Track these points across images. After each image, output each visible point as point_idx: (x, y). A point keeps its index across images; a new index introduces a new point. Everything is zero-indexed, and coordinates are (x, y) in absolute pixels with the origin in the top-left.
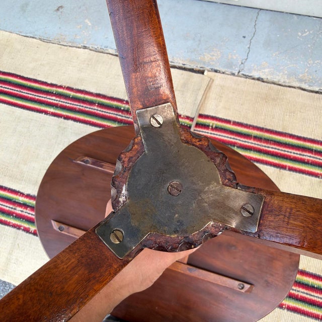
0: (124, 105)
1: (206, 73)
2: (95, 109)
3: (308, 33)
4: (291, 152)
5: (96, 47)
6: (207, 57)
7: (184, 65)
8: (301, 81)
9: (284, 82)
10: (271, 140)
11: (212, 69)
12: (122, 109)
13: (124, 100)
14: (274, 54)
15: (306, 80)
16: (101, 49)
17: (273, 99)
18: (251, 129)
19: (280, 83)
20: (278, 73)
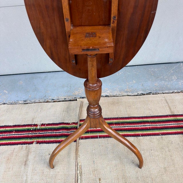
0: (32, 127)
1: (78, 100)
2: (13, 134)
3: (121, 73)
4: (138, 126)
5: (11, 102)
6: (76, 93)
7: (65, 99)
8: (127, 92)
9: (119, 94)
10: (125, 123)
11: (81, 97)
12: (32, 129)
13: (32, 125)
14: (109, 84)
15: (129, 91)
16: (14, 102)
17: (117, 103)
18: (112, 120)
19: (117, 95)
20: (114, 91)
